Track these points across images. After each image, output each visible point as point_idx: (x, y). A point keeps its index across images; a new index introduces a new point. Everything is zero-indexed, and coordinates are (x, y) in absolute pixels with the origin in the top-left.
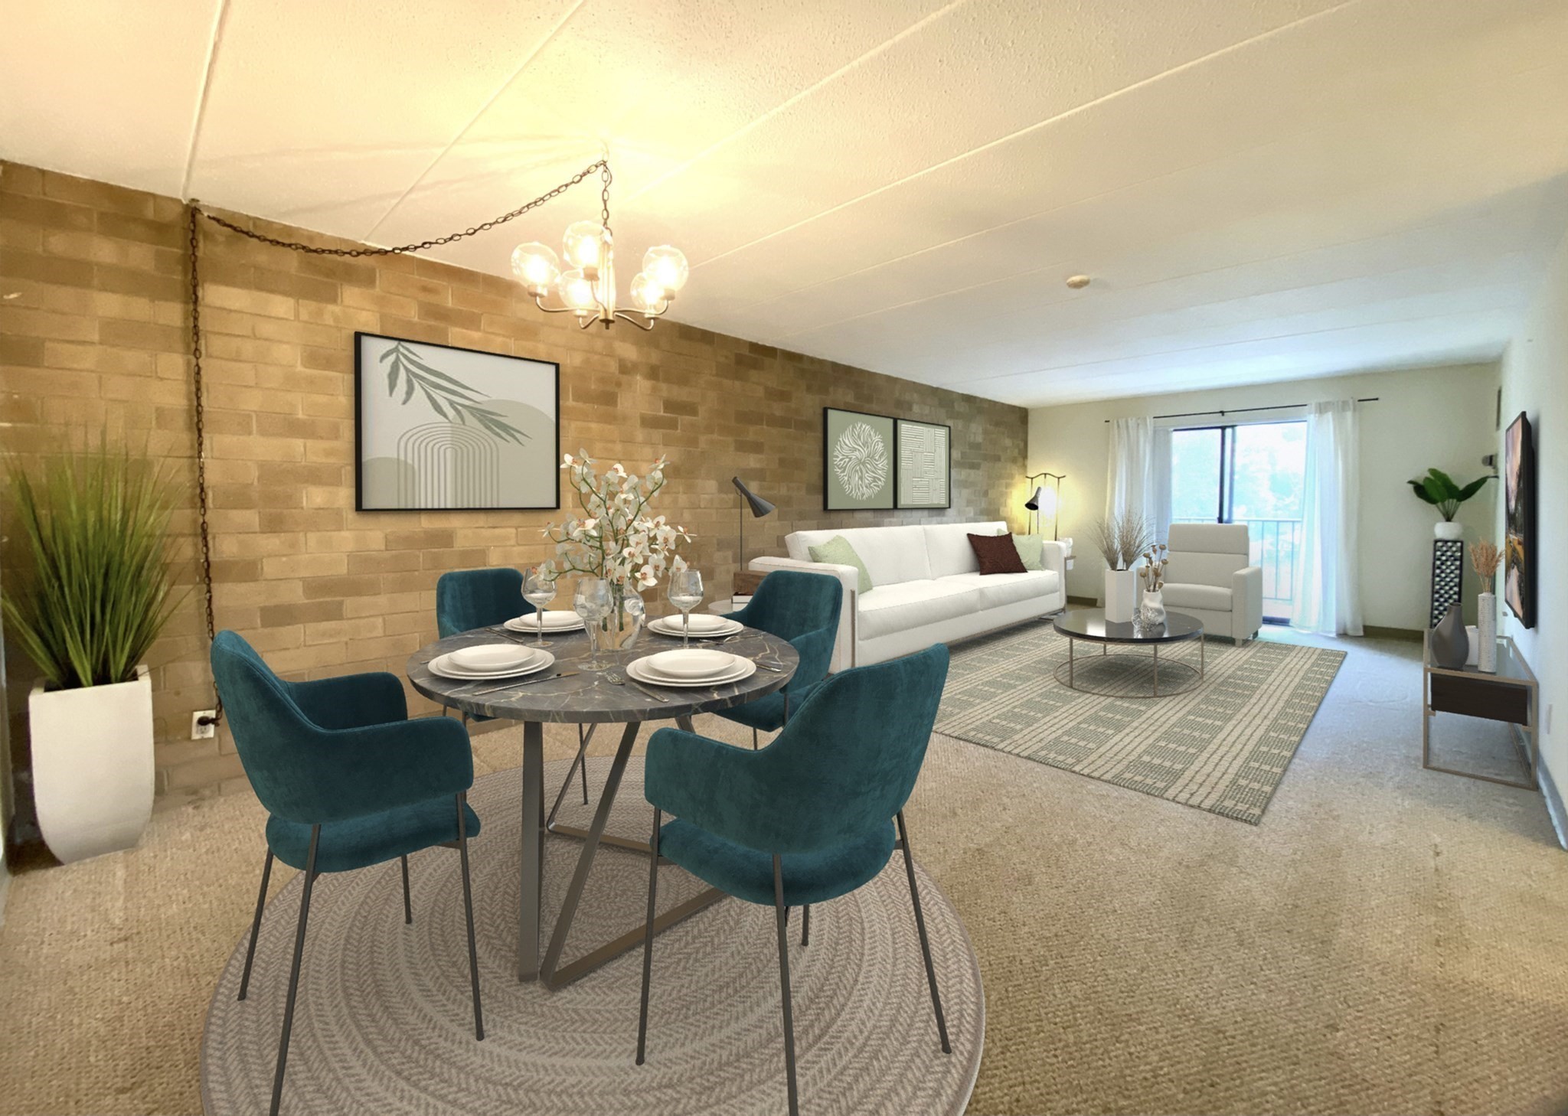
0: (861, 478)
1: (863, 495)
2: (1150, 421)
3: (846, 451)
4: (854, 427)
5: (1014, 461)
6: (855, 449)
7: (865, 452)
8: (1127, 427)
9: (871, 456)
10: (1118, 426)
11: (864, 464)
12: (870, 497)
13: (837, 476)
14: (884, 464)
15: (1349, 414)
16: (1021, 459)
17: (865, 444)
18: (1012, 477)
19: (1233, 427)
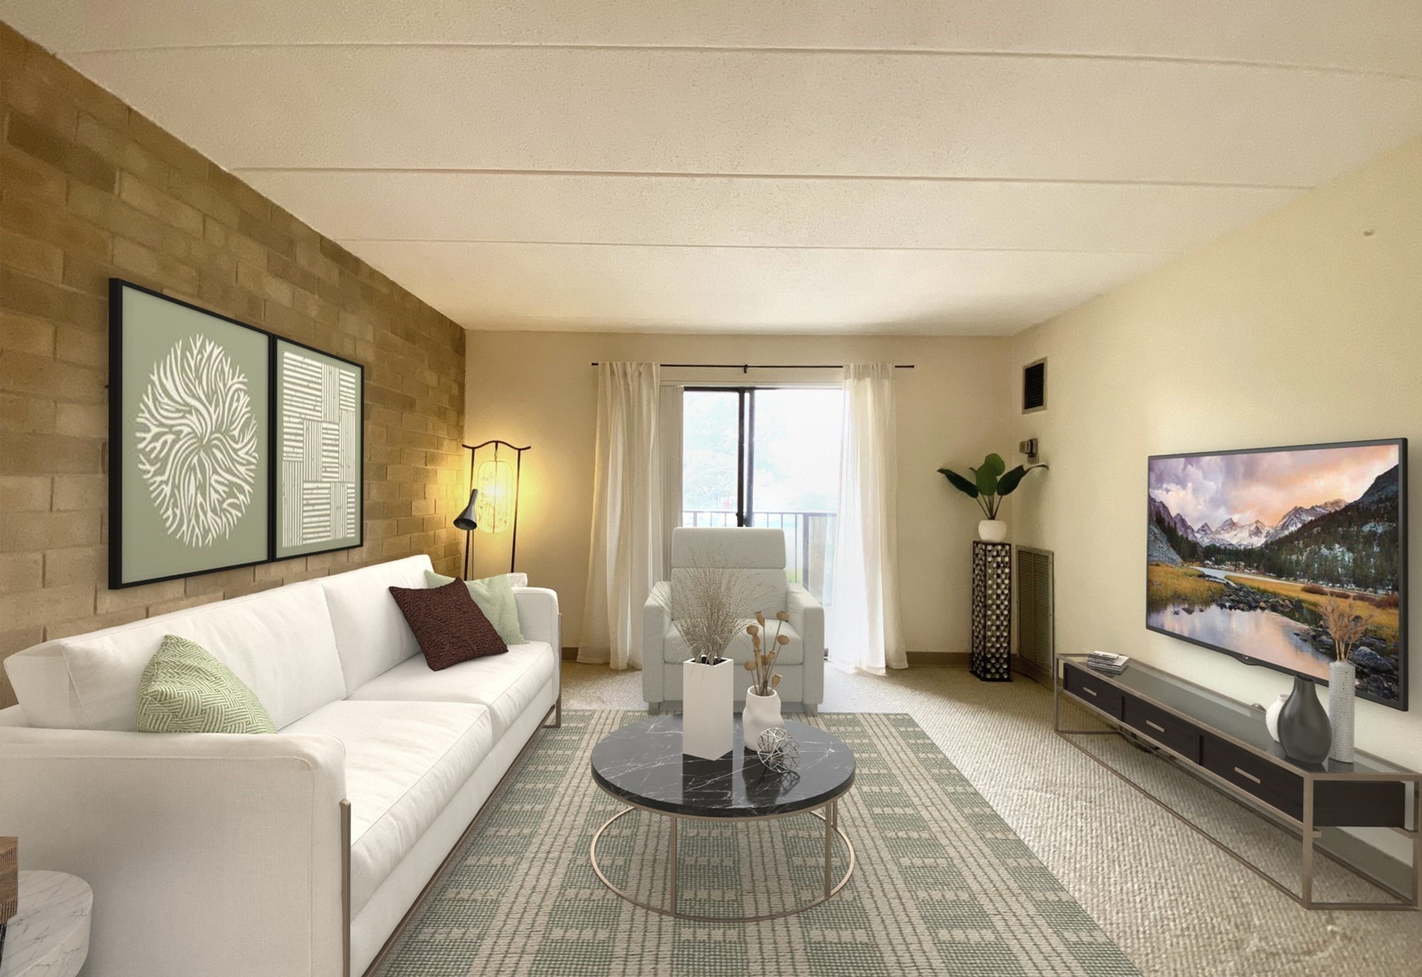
0: (201, 488)
1: (206, 532)
2: (656, 369)
3: (167, 413)
4: (187, 348)
5: (441, 414)
6: (190, 410)
7: (211, 416)
8: (625, 374)
9: (222, 429)
10: (612, 372)
11: (208, 448)
12: (220, 538)
13: (146, 484)
14: (250, 449)
15: (886, 383)
16: (452, 415)
17: (212, 396)
18: (439, 445)
19: (751, 390)
